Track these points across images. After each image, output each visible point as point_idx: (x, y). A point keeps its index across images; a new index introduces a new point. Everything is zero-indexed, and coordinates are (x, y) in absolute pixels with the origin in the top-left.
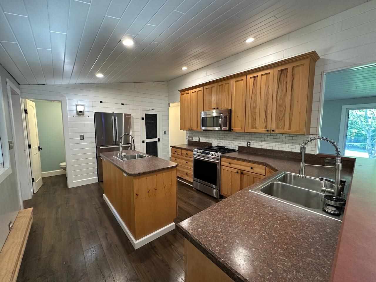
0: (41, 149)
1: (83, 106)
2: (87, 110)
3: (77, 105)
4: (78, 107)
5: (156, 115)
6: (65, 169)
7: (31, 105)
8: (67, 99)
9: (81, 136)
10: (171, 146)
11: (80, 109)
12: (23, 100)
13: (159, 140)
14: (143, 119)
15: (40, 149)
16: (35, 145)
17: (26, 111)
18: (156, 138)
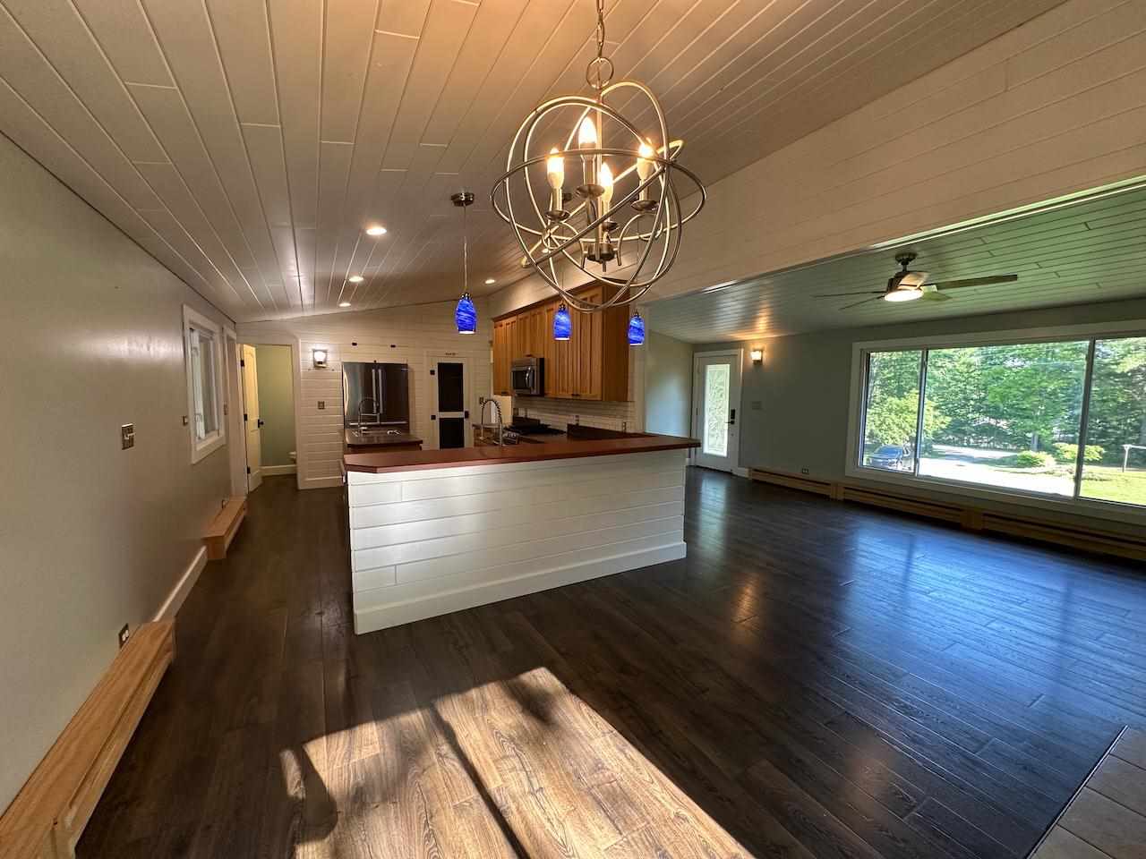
0: (262, 423)
1: (325, 351)
2: (330, 357)
3: (314, 351)
4: (316, 353)
5: (460, 366)
6: (294, 461)
7: (249, 353)
8: (300, 341)
9: (319, 403)
10: (473, 425)
11: (320, 357)
12: (239, 345)
13: (467, 415)
14: (432, 372)
15: (260, 423)
16: (254, 418)
17: (243, 364)
18: (462, 410)
